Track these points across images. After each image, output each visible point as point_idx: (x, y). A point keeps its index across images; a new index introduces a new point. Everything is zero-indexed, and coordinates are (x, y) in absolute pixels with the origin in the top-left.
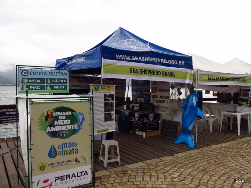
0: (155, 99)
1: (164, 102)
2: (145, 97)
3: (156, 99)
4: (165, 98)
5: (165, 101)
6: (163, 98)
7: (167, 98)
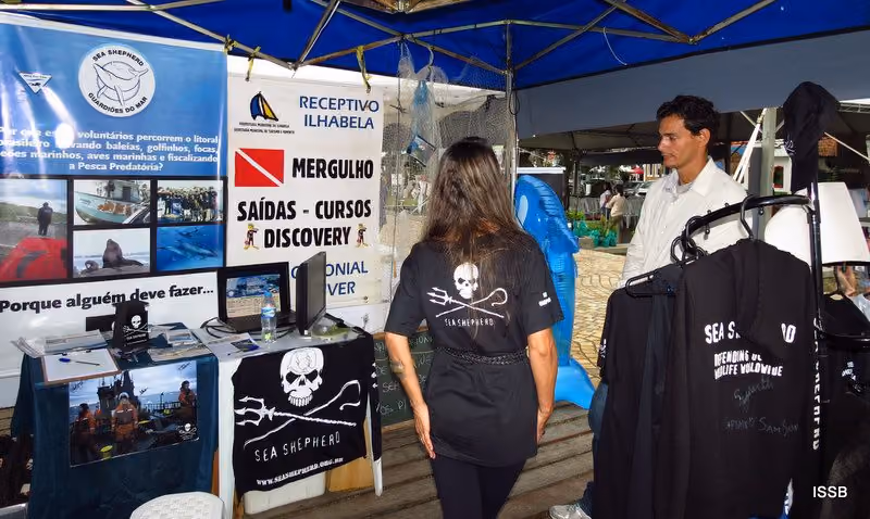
0: (262, 225)
1: (339, 236)
2: (166, 222)
3: (277, 224)
4: (346, 211)
5: (347, 232)
6: (340, 213)
7: (358, 216)
